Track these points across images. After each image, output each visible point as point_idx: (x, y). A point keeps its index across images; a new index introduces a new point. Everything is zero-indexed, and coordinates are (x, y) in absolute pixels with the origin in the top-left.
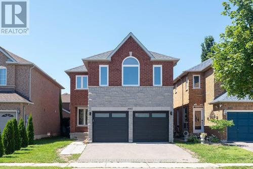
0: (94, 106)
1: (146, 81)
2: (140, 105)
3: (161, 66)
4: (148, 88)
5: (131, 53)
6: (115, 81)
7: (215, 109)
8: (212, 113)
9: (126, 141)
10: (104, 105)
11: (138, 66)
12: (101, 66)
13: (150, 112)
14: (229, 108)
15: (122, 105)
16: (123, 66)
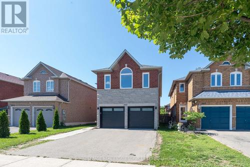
0: (101, 103)
1: (138, 84)
2: (133, 102)
3: (148, 73)
4: (139, 90)
5: (126, 65)
6: (115, 86)
7: (193, 105)
8: (191, 108)
9: (123, 127)
10: (108, 103)
11: (132, 74)
12: (105, 75)
13: (141, 107)
14: (203, 104)
15: (120, 103)
16: (121, 74)
